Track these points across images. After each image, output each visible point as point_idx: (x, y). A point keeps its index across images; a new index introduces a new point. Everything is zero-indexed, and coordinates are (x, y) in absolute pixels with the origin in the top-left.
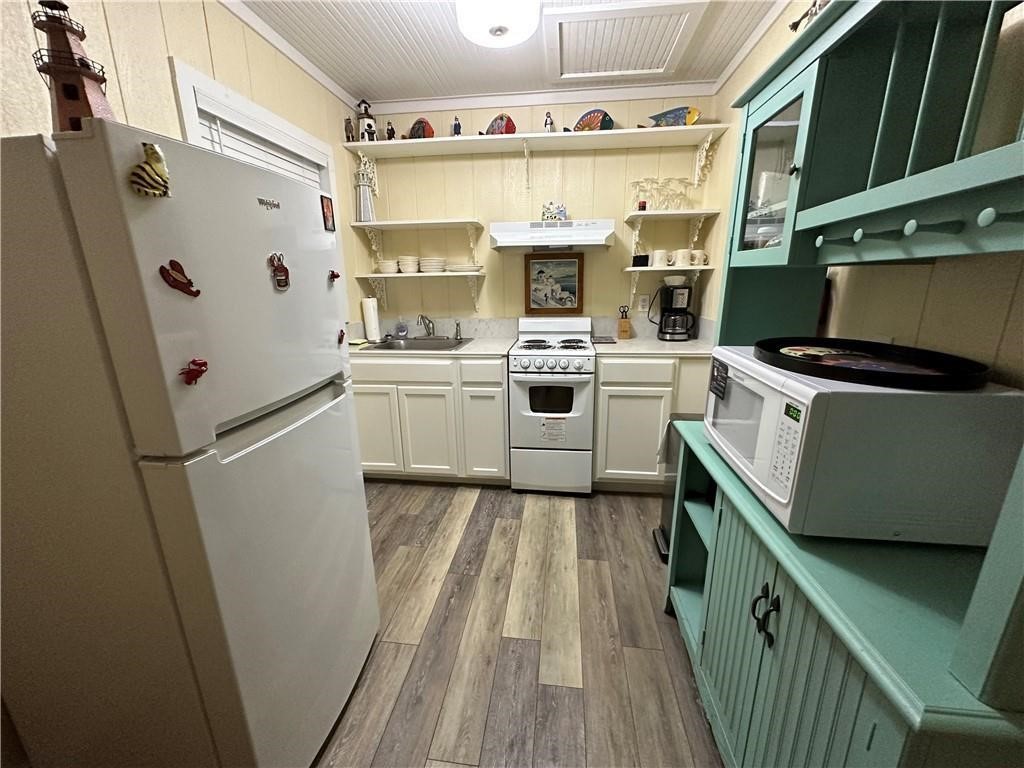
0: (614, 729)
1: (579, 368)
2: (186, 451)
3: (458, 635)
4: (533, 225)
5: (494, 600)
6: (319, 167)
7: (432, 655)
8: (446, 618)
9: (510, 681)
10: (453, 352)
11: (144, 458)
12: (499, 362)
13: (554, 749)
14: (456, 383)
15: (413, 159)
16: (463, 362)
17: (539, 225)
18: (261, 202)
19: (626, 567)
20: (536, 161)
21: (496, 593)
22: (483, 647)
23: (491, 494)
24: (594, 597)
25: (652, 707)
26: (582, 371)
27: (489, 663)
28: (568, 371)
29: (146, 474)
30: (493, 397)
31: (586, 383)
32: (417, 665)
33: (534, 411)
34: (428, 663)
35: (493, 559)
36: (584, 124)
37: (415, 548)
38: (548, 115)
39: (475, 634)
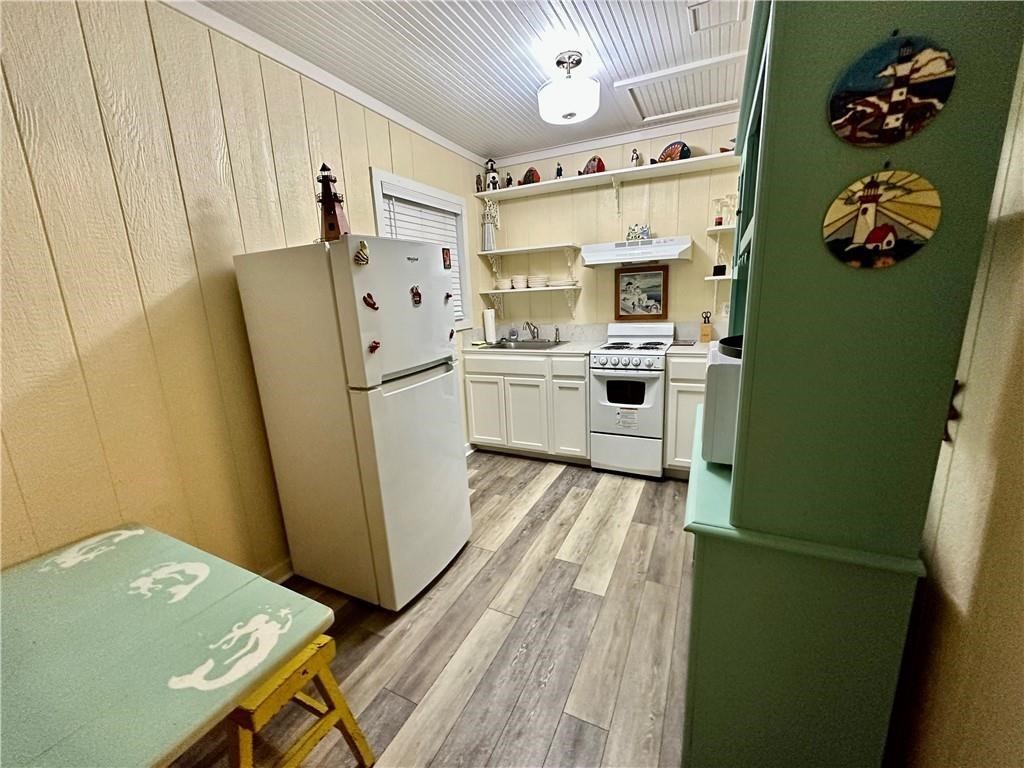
0: (619, 622)
1: (650, 366)
2: (369, 386)
3: (524, 551)
4: (617, 245)
5: (555, 537)
6: (456, 215)
7: (503, 558)
8: (518, 541)
9: (552, 582)
10: (548, 351)
11: (353, 389)
12: (582, 359)
13: (571, 622)
14: (549, 377)
15: (527, 198)
16: (554, 359)
17: (623, 245)
18: (409, 259)
19: (672, 532)
20: (626, 190)
21: (558, 533)
22: (539, 561)
23: (574, 470)
24: (635, 547)
25: (654, 618)
26: (652, 368)
27: (540, 570)
28: (639, 367)
29: (352, 396)
30: (577, 389)
31: (655, 379)
32: (491, 563)
33: (611, 399)
34: (499, 563)
35: (562, 512)
36: (667, 156)
37: (506, 497)
38: (635, 151)
39: (535, 552)
